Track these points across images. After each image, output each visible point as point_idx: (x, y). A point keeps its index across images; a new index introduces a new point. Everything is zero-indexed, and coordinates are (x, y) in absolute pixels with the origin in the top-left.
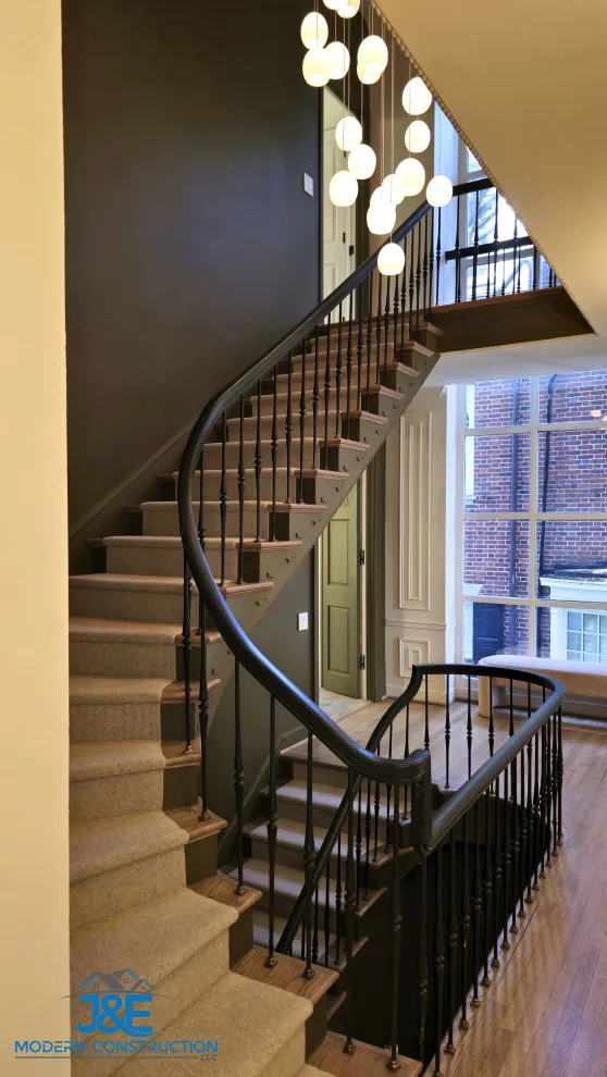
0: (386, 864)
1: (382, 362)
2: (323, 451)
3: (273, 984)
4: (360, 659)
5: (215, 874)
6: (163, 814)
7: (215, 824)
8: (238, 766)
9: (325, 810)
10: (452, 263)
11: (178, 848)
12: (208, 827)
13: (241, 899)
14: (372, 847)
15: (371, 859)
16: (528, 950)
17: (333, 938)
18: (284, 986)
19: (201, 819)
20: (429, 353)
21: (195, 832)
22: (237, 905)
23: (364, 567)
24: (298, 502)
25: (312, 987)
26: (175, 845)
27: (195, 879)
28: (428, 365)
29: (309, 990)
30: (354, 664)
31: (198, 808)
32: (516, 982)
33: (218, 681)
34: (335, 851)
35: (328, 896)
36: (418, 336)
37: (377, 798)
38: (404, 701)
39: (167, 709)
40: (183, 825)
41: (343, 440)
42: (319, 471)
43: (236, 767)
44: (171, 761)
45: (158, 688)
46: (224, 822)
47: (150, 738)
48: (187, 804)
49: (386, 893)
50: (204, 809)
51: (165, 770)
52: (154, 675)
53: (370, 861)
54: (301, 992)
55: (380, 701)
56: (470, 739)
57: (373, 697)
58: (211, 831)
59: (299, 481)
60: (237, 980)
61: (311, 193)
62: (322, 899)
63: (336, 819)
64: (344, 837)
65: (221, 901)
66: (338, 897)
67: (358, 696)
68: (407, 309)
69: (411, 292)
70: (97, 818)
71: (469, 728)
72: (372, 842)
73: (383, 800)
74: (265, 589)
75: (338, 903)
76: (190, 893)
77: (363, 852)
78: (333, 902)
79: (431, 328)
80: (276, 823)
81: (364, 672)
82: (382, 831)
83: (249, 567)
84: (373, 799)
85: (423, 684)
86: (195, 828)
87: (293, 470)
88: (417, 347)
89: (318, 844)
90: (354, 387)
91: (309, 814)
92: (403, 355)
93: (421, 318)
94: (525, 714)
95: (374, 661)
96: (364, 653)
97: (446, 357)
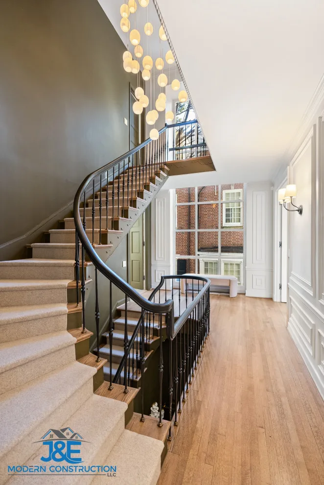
0: (153, 343)
1: (150, 176)
2: (131, 201)
3: (111, 398)
4: (144, 277)
5: (88, 354)
6: (67, 331)
7: (89, 334)
8: (97, 310)
9: (132, 326)
10: (172, 152)
11: (72, 345)
12: (85, 336)
13: (98, 363)
14: (148, 337)
15: (148, 341)
16: (203, 369)
17: (135, 369)
18: (115, 398)
19: (82, 333)
20: (166, 175)
21: (80, 338)
22: (97, 366)
23: (144, 247)
24: (122, 217)
25: (127, 397)
26: (71, 344)
27: (79, 356)
28: (165, 179)
29: (126, 399)
30: (141, 278)
31: (81, 329)
32: (200, 382)
33: (91, 280)
34: (136, 339)
35: (133, 355)
36: (162, 169)
37: (150, 321)
38: (158, 288)
39: (70, 290)
40: (74, 336)
41: (138, 198)
42: (130, 207)
43: (96, 311)
44: (70, 310)
45: (66, 283)
46: (92, 333)
47: (62, 302)
48: (77, 327)
49: (153, 352)
50: (84, 329)
51: (68, 314)
52: (65, 278)
53: (148, 342)
54: (123, 400)
55: (150, 290)
56: (180, 300)
57: (147, 289)
58: (86, 337)
59: (122, 211)
60: (96, 397)
61: (127, 124)
62: (131, 356)
63: (136, 329)
64: (139, 334)
65: (90, 365)
66: (137, 355)
67: (142, 289)
68: (158, 162)
69: (160, 155)
70: (37, 335)
71: (179, 296)
72: (148, 335)
73: (152, 321)
74: (110, 247)
75: (137, 358)
76: (77, 363)
77: (145, 339)
78: (135, 358)
79: (166, 167)
80: (113, 332)
81: (145, 281)
82: (152, 332)
83: (104, 239)
84: (148, 321)
85: (165, 282)
86: (80, 336)
87: (120, 207)
88: (161, 172)
89: (129, 338)
90: (141, 183)
91: (126, 328)
92: (158, 174)
93: (163, 165)
94: (197, 292)
95: (148, 277)
96: (145, 275)
97: (170, 177)
